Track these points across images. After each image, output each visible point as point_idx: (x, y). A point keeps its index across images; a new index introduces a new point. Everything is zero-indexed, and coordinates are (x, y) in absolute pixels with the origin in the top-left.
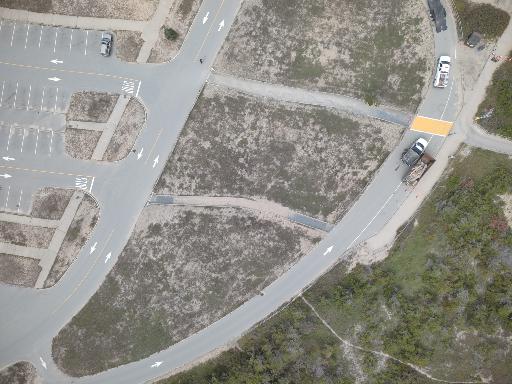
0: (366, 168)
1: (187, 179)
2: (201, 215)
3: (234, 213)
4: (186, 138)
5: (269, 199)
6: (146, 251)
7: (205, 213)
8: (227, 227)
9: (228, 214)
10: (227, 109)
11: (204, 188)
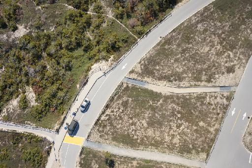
0: (107, 115)
1: (212, 103)
2: (201, 81)
3: (182, 84)
4: (215, 127)
5: (161, 93)
6: (235, 56)
7: (199, 83)
8: (185, 75)
9: (185, 83)
10: (191, 146)
11: (201, 98)
